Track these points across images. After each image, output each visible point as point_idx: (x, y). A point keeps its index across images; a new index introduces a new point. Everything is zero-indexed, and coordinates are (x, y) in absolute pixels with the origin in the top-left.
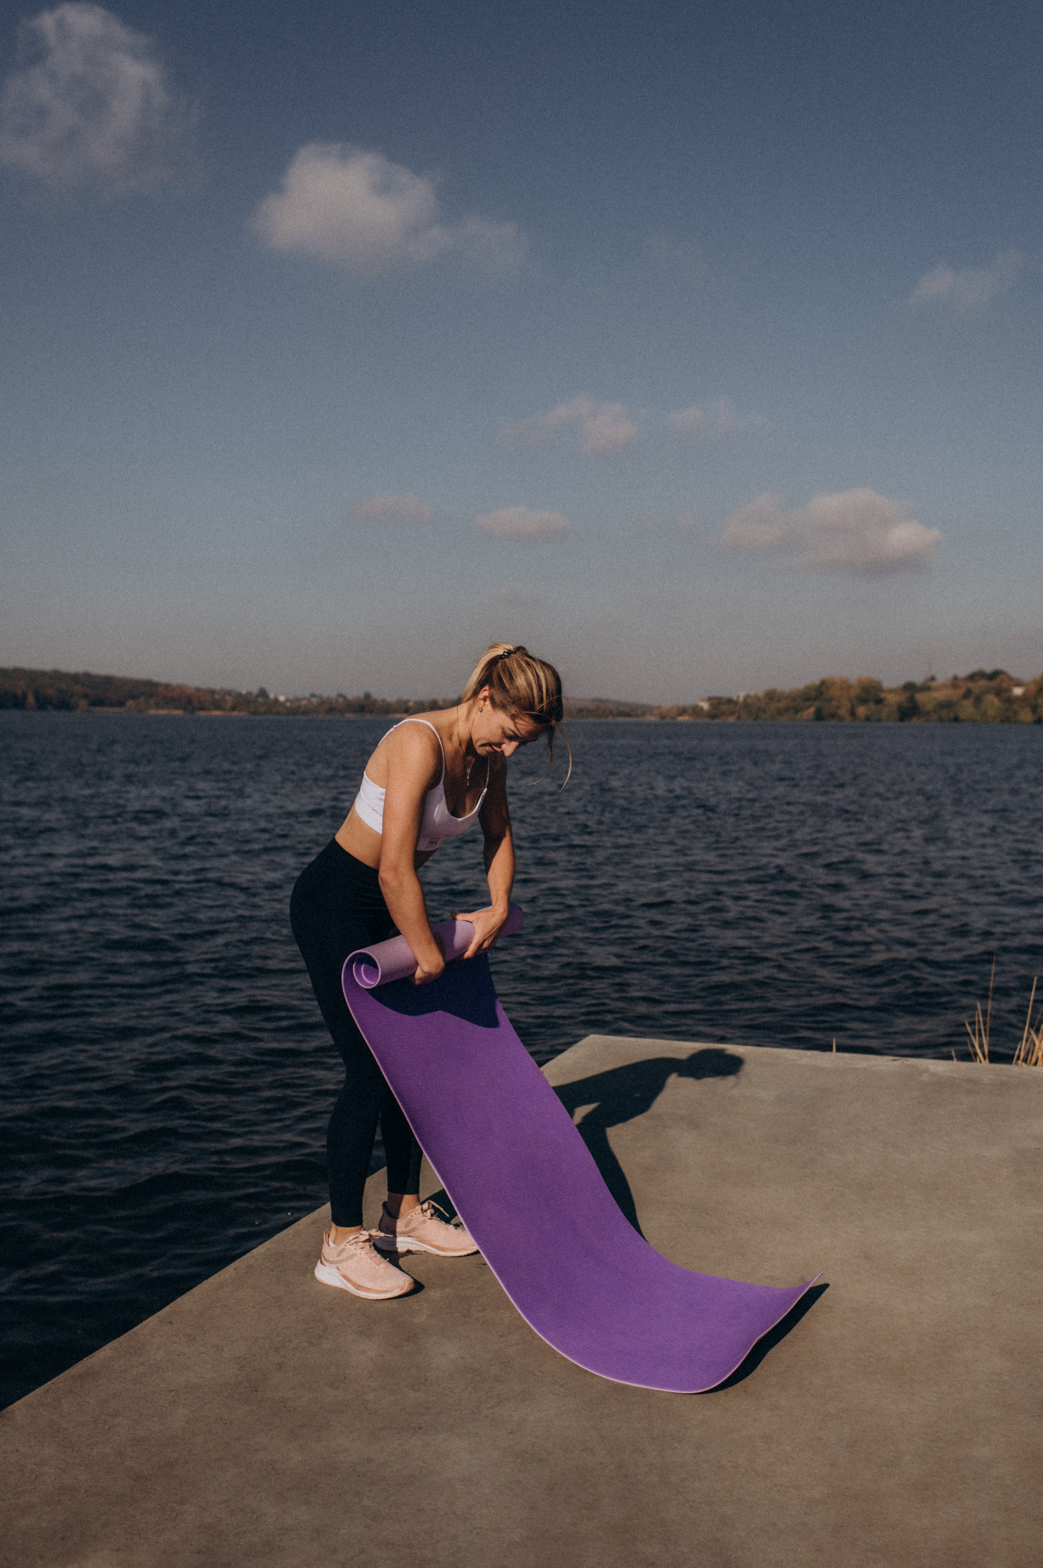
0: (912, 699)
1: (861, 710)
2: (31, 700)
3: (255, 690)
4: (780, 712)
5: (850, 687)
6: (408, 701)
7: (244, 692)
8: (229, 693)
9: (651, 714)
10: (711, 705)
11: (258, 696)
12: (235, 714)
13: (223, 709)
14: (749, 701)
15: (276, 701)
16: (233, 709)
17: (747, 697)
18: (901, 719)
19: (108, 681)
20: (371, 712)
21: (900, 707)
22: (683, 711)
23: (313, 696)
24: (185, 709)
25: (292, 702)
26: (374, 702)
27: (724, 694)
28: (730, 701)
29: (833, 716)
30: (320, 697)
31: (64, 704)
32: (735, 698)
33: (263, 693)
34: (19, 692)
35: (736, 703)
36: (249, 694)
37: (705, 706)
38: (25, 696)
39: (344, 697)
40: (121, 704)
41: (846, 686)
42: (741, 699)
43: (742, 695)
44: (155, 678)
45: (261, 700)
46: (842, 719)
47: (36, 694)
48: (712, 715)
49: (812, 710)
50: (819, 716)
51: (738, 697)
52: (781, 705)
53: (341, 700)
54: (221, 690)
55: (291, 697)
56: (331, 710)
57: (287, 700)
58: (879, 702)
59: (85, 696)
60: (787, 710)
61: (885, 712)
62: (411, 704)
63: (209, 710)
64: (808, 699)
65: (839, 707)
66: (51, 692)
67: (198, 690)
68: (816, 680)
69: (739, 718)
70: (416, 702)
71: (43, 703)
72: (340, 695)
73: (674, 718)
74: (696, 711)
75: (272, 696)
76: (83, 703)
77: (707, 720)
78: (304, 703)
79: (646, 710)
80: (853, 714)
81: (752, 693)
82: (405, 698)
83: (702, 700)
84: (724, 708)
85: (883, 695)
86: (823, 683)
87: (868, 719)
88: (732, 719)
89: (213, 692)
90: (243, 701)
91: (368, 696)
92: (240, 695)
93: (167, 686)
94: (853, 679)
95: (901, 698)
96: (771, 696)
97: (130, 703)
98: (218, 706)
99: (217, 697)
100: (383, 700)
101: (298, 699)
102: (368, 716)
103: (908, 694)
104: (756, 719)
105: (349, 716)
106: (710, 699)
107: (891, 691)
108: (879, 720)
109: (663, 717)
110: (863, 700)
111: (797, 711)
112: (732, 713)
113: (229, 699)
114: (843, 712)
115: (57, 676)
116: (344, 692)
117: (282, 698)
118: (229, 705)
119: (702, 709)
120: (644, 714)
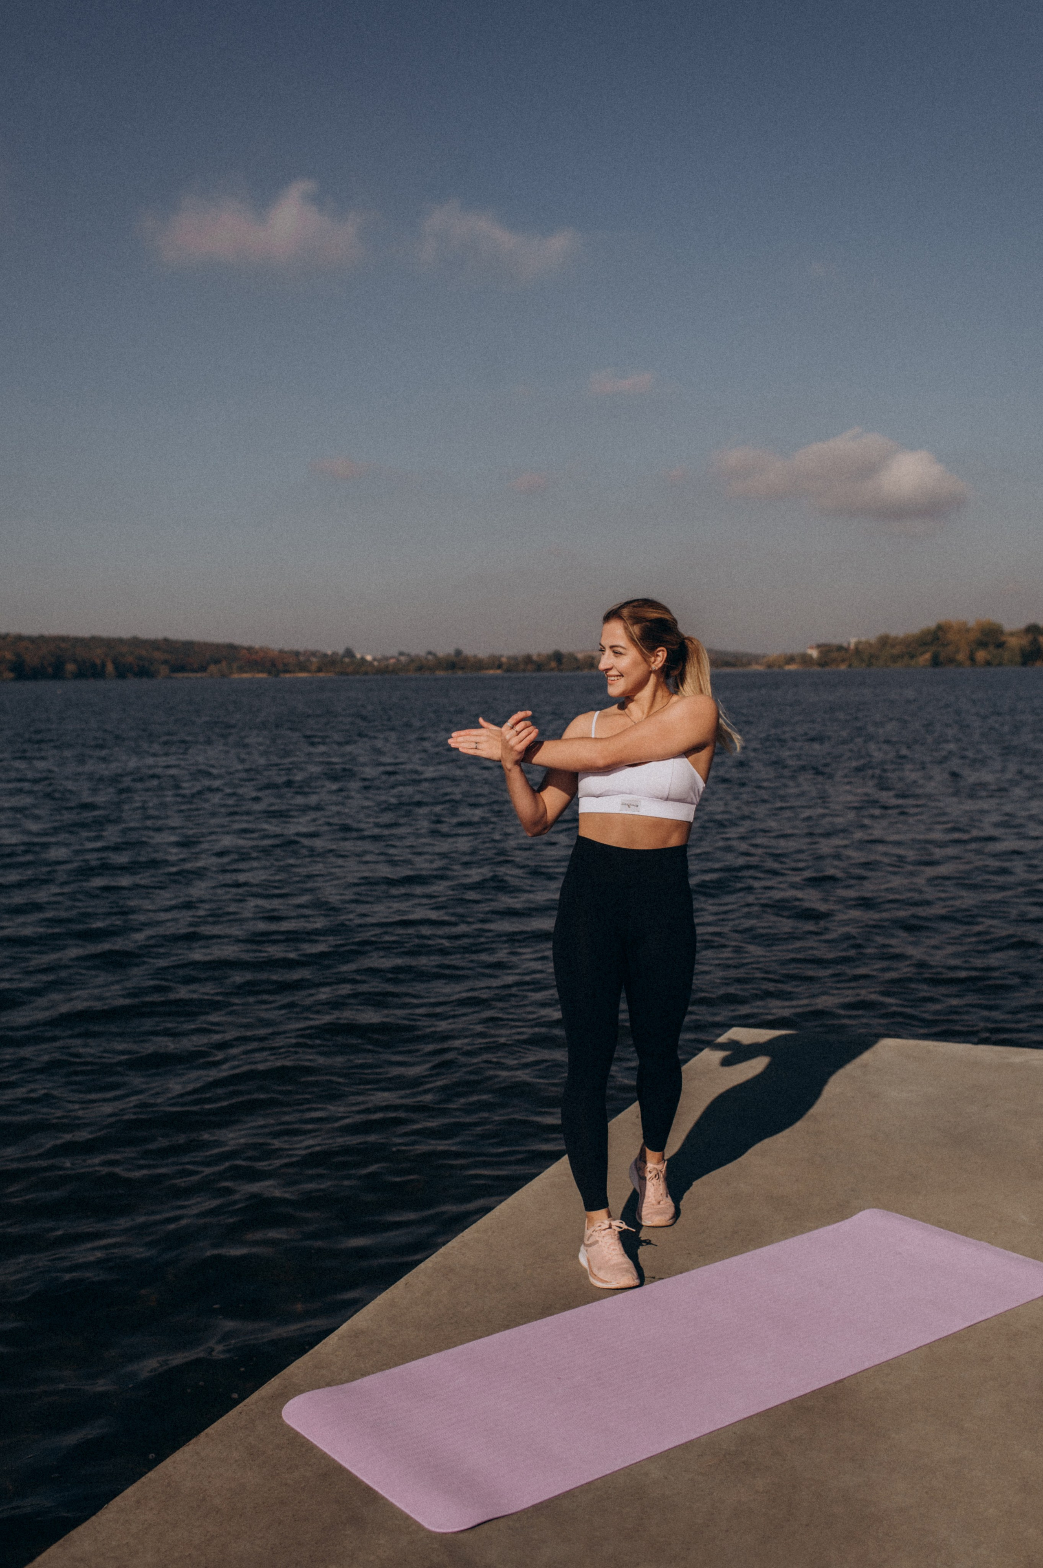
0: (1035, 641)
1: (981, 655)
2: (110, 668)
3: (341, 651)
4: (895, 659)
5: (968, 631)
6: (502, 656)
7: (329, 652)
8: (314, 654)
9: (757, 663)
10: (821, 652)
11: (344, 656)
12: (321, 675)
13: (309, 671)
14: (860, 647)
15: (363, 659)
16: (320, 670)
17: (858, 644)
18: (1024, 664)
19: (189, 645)
20: (463, 668)
21: (1022, 651)
22: (791, 660)
23: (401, 654)
24: (270, 673)
25: (379, 661)
26: (466, 659)
27: (835, 641)
28: (840, 648)
29: (951, 661)
30: (408, 655)
31: (144, 672)
32: (845, 645)
33: (349, 653)
34: (98, 662)
35: (847, 650)
36: (334, 654)
37: (814, 653)
38: (104, 665)
39: (435, 655)
40: (203, 668)
41: (964, 629)
42: (852, 646)
43: (853, 641)
44: (238, 641)
45: (347, 660)
46: (960, 664)
47: (115, 662)
48: (823, 662)
49: (928, 656)
50: (936, 662)
51: (849, 644)
52: (895, 651)
53: (430, 657)
54: (305, 652)
55: (379, 656)
56: (420, 668)
57: (374, 659)
58: (1000, 645)
59: (166, 662)
60: (901, 656)
61: (1006, 655)
62: (504, 660)
63: (294, 672)
64: (925, 644)
65: (957, 651)
66: (130, 659)
67: (281, 652)
68: (931, 623)
69: (850, 666)
70: (509, 658)
71: (122, 673)
72: (430, 653)
73: (780, 667)
74: (805, 659)
75: (358, 656)
76: (164, 670)
77: (819, 669)
78: (392, 661)
79: (754, 659)
80: (972, 659)
81: (863, 639)
82: (497, 653)
83: (811, 648)
84: (835, 655)
85: (1004, 639)
86: (940, 628)
87: (988, 663)
88: (843, 667)
89: (297, 654)
90: (329, 662)
91: (458, 653)
92: (325, 655)
93: (250, 649)
94: (972, 623)
95: (1025, 641)
96: (885, 641)
97: (213, 668)
98: (303, 668)
99: (302, 658)
100: (475, 656)
101: (387, 659)
102: (460, 674)
103: (1030, 637)
104: (870, 665)
105: (440, 674)
106: (819, 646)
107: (1012, 634)
108: (1000, 664)
109: (769, 666)
110: (982, 644)
111: (912, 657)
112: (843, 661)
113: (314, 660)
114: (961, 657)
115: (136, 642)
116: (433, 650)
117: (369, 658)
118: (314, 668)
119: (811, 656)
120: (749, 663)
